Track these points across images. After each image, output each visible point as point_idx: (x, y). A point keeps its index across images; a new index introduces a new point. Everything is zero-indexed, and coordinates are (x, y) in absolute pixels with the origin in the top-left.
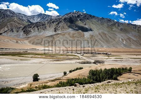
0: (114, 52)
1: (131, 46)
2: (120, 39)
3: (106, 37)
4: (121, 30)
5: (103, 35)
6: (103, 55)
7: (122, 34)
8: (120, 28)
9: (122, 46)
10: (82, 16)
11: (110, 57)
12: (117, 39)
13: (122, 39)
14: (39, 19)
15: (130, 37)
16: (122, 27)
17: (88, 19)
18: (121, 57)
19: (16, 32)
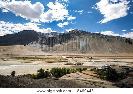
0: (98, 57)
1: (115, 52)
2: (107, 47)
3: (96, 46)
4: (108, 40)
5: (94, 45)
6: (87, 59)
7: (108, 44)
8: (107, 39)
9: (109, 52)
10: (79, 32)
11: (92, 61)
12: (105, 47)
13: (108, 47)
14: (52, 35)
15: (115, 45)
16: (108, 39)
17: (83, 34)
18: (100, 61)
19: (35, 44)
